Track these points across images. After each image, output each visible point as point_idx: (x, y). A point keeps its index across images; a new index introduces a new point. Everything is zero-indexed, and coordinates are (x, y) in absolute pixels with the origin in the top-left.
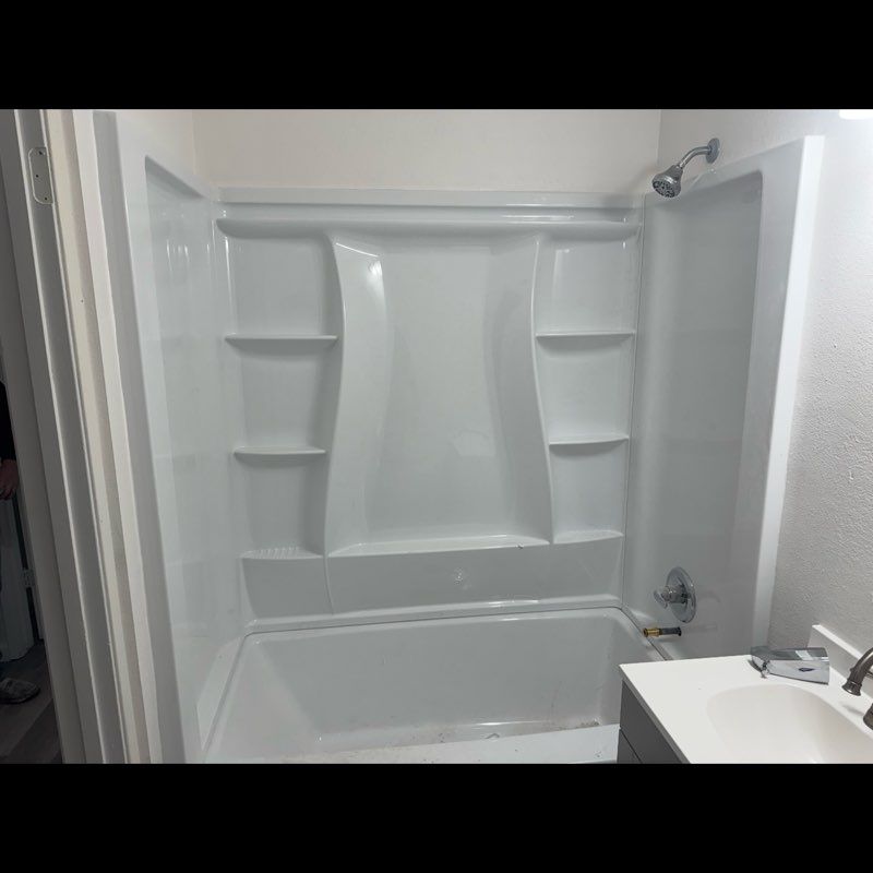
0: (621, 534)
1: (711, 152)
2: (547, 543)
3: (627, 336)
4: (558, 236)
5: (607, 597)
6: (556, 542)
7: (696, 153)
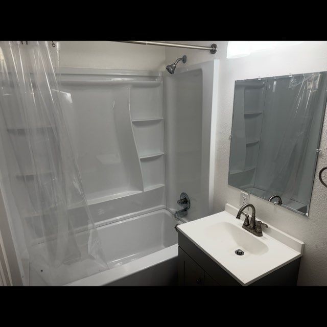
0: (164, 185)
1: (184, 60)
2: (142, 192)
3: (161, 120)
4: (135, 86)
5: (161, 206)
6: (145, 191)
7: (180, 60)
